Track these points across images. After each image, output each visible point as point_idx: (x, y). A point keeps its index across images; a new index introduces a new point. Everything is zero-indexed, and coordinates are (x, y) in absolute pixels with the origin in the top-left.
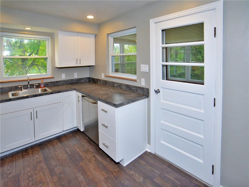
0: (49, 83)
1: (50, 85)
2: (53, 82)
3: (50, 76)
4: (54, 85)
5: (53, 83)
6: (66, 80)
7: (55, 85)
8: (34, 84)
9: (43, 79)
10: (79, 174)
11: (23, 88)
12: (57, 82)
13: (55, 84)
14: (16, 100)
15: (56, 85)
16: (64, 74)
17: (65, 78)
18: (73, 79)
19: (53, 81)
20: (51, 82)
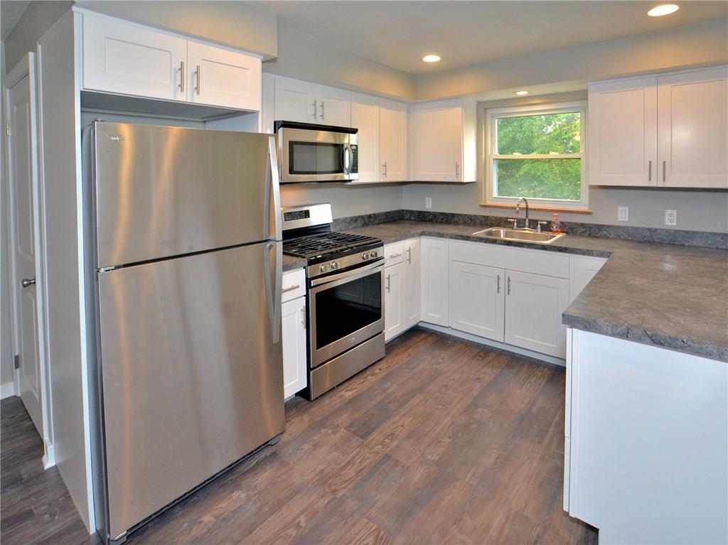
0: (577, 224)
1: (580, 232)
2: (588, 224)
3: (585, 208)
4: (590, 234)
5: (589, 227)
6: (628, 227)
7: (593, 234)
8: (538, 221)
9: (561, 211)
10: (495, 451)
11: (515, 224)
12: (599, 227)
13: (592, 230)
14: (476, 241)
15: (596, 235)
16: (625, 206)
17: (627, 220)
18: (656, 230)
19: (588, 222)
20: (583, 225)
